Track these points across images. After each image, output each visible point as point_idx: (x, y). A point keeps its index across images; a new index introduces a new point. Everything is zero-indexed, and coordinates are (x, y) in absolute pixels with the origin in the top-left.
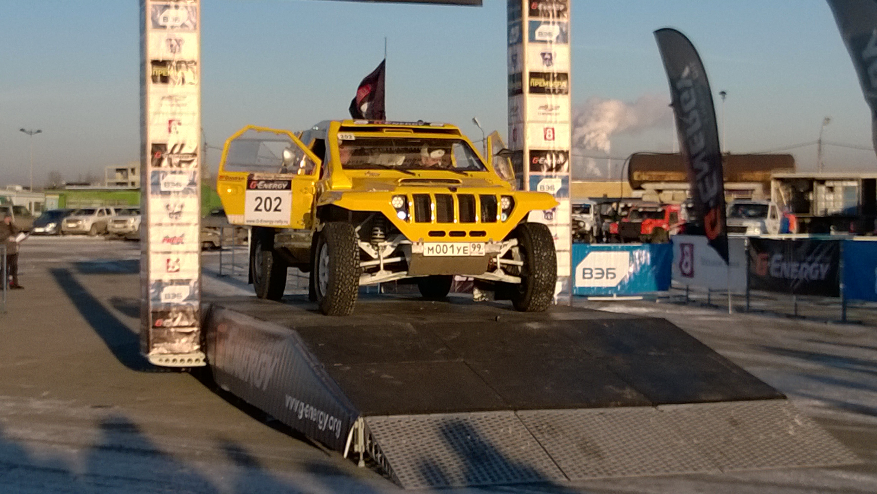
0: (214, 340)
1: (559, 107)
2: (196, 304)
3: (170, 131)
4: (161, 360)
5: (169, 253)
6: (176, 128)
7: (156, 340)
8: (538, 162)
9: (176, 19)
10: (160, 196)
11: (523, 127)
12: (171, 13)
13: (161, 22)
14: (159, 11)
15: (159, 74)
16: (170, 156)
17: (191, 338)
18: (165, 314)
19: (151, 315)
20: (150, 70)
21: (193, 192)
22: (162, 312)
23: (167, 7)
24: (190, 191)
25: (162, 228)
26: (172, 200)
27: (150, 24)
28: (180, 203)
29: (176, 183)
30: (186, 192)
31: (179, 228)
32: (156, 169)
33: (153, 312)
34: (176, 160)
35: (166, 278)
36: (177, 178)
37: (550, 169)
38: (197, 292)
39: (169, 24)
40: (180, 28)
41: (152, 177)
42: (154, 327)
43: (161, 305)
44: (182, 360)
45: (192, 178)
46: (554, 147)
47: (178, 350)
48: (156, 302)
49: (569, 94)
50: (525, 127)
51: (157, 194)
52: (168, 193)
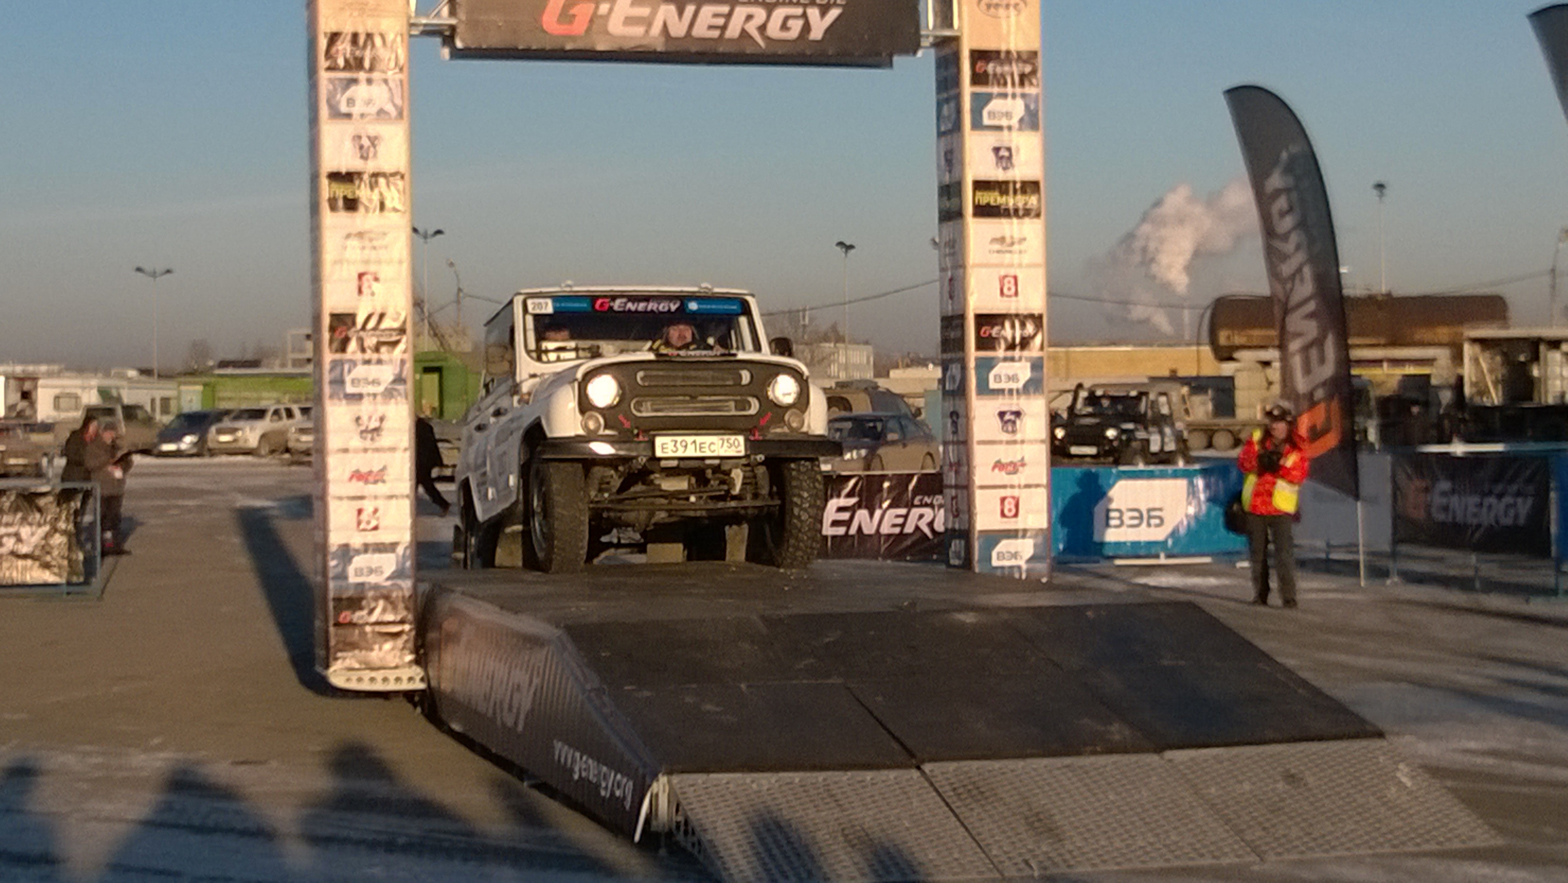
0: (438, 646)
1: (1024, 239)
2: (407, 585)
3: (360, 291)
4: (348, 680)
5: (362, 498)
6: (370, 287)
7: (340, 646)
8: (990, 335)
9: (369, 102)
10: (344, 402)
11: (964, 273)
12: (360, 91)
13: (344, 108)
14: (339, 90)
15: (341, 195)
16: (362, 334)
17: (400, 642)
18: (355, 602)
19: (331, 605)
20: (326, 189)
21: (400, 394)
22: (350, 599)
23: (355, 81)
24: (395, 393)
25: (350, 456)
26: (365, 408)
27: (324, 111)
28: (380, 414)
29: (370, 379)
30: (389, 394)
31: (376, 455)
32: (338, 356)
33: (334, 599)
34: (371, 341)
35: (357, 541)
36: (373, 371)
37: (1011, 347)
38: (408, 564)
39: (356, 110)
40: (375, 116)
41: (331, 370)
42: (337, 624)
43: (348, 587)
44: (385, 680)
45: (397, 371)
46: (1017, 309)
47: (378, 664)
48: (340, 583)
49: (1042, 217)
50: (968, 276)
51: (340, 399)
52: (359, 397)
